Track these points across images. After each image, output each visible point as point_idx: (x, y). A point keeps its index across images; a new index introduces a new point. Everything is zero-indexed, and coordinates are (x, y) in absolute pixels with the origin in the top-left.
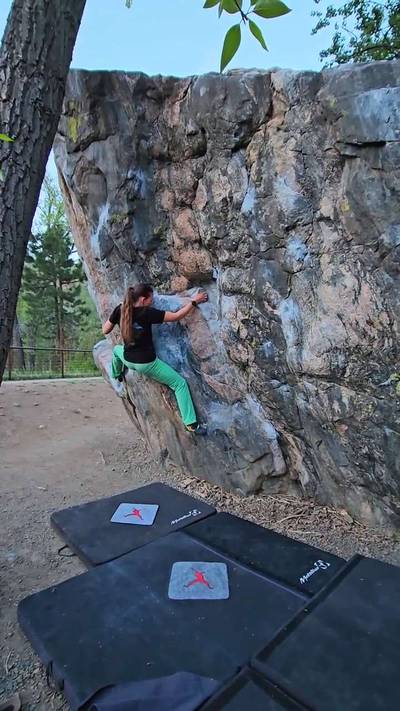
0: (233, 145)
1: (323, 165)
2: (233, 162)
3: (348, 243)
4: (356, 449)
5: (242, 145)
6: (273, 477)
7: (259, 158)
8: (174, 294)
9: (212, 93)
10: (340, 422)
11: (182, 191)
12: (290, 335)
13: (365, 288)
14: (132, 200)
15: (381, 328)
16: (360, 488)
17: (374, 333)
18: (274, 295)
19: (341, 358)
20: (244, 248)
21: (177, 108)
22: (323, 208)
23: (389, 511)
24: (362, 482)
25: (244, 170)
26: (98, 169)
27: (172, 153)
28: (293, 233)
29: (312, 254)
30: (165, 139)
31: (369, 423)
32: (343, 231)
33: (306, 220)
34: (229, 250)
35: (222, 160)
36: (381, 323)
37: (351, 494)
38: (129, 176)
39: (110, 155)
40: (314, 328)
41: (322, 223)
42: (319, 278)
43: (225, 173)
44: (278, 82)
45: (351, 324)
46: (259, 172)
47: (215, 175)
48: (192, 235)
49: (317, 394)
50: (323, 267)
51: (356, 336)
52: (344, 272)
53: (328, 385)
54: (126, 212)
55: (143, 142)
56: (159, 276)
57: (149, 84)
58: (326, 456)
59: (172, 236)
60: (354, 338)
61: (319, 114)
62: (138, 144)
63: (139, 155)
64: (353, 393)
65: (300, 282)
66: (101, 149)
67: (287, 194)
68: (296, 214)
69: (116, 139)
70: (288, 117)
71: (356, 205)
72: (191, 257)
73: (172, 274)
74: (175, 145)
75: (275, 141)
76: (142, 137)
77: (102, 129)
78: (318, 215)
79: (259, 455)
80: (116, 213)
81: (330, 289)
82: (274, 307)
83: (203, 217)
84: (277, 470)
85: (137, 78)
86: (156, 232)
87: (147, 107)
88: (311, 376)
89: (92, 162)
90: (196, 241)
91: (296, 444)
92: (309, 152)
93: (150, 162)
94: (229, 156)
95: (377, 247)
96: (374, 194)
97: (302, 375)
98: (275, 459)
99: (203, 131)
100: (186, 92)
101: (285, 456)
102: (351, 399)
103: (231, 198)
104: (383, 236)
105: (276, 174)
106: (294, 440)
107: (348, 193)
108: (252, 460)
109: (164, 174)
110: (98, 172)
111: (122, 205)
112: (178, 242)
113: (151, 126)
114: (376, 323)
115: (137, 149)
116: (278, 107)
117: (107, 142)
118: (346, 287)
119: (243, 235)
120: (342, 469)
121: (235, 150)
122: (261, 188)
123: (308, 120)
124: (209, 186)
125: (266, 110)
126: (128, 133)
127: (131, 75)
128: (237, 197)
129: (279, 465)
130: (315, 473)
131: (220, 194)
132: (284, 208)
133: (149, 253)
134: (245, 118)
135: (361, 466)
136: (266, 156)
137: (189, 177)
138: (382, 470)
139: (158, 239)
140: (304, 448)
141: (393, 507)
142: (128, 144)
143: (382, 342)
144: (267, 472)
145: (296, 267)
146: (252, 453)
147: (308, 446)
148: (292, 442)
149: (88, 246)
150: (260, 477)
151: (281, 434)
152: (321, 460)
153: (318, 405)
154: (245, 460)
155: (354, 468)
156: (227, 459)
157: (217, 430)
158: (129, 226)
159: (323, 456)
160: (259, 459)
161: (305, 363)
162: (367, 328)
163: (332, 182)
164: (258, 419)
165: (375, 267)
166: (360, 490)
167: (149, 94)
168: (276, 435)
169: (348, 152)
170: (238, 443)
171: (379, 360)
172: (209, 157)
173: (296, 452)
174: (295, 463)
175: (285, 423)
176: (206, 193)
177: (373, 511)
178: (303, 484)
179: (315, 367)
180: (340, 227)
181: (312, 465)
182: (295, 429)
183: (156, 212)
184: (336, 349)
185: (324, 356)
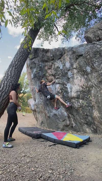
1: (74, 60)
2: (59, 61)
3: (79, 72)
4: (84, 113)
5: (60, 58)
6: (67, 126)
9: (55, 50)
10: (80, 107)
11: (49, 66)
12: (69, 90)
13: (82, 79)
14: (40, 68)
17: (85, 87)
18: (66, 83)
19: (79, 93)
20: (60, 75)
21: (49, 53)
22: (74, 66)
23: (92, 129)
24: (86, 123)
28: (69, 71)
29: (73, 74)
31: (86, 107)
34: (58, 76)
35: (57, 61)
37: (84, 126)
38: (40, 64)
39: (37, 60)
40: (74, 88)
41: (74, 69)
42: (74, 78)
43: (57, 63)
44: (66, 48)
45: (80, 86)
46: (63, 62)
47: (55, 63)
49: (75, 102)
50: (75, 76)
52: (78, 77)
54: (39, 70)
58: (78, 118)
59: (47, 74)
60: (81, 89)
61: (73, 52)
62: (42, 59)
64: (82, 101)
65: (71, 80)
66: (35, 59)
67: (68, 65)
68: (70, 68)
70: (68, 53)
71: (79, 65)
72: (50, 78)
74: (48, 59)
75: (66, 57)
76: (43, 58)
77: (36, 56)
78: (73, 68)
80: (37, 70)
81: (76, 80)
82: (66, 86)
83: (53, 70)
84: (68, 124)
85: (43, 49)
87: (44, 53)
88: (74, 98)
89: (34, 62)
90: (51, 75)
92: (71, 58)
93: (44, 62)
94: (58, 60)
95: (83, 71)
96: (82, 63)
97: (72, 98)
98: (67, 121)
100: (51, 51)
101: (69, 121)
102: (82, 102)
104: (84, 69)
105: (66, 62)
107: (78, 63)
109: (46, 64)
112: (48, 75)
113: (45, 56)
114: (85, 85)
116: (66, 52)
118: (79, 79)
119: (60, 73)
120: (82, 120)
121: (59, 59)
122: (64, 65)
123: (71, 53)
125: (64, 52)
128: (59, 66)
129: (68, 122)
130: (76, 123)
131: (56, 66)
132: (68, 67)
133: (43, 77)
134: (61, 54)
135: (85, 118)
136: (64, 59)
137: (51, 64)
138: (90, 118)
139: (44, 75)
140: (73, 117)
141: (93, 128)
142: (40, 59)
143: (86, 89)
144: (66, 124)
145: (70, 77)
146: (62, 119)
147: (74, 116)
148: (71, 116)
149: (31, 77)
150: (64, 126)
151: (68, 115)
152: (77, 119)
153: (76, 105)
154: (60, 121)
155: (84, 119)
156: (56, 122)
157: (55, 114)
158: (39, 72)
159: (77, 118)
160: (64, 121)
161: (72, 95)
162: (83, 86)
163: (75, 62)
164: (63, 111)
165: (83, 75)
166: (86, 125)
167: (45, 51)
168: (67, 115)
169: (77, 57)
170: (59, 117)
171: (86, 93)
172: (55, 60)
173: (72, 119)
174: (72, 122)
175: (69, 111)
176: (54, 66)
177: (89, 130)
178: (73, 127)
179: (74, 96)
180: (77, 69)
181: (75, 121)
182: (71, 112)
183: (44, 70)
184: (78, 91)
185: (76, 93)
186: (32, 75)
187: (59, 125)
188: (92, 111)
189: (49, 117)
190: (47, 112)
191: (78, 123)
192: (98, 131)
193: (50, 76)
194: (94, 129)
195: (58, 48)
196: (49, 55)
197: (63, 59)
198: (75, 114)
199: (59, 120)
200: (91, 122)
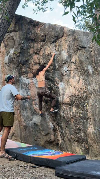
0: (53, 41)
1: (73, 50)
2: (52, 45)
3: (78, 69)
4: (76, 127)
5: (55, 42)
6: (50, 142)
7: (59, 46)
8: (28, 78)
9: (49, 28)
10: (72, 118)
11: (36, 50)
12: (61, 91)
13: (81, 80)
14: (21, 49)
15: (84, 90)
16: (76, 142)
17: (82, 92)
18: (58, 80)
19: (74, 99)
21: (39, 29)
22: (73, 60)
23: (84, 149)
24: (77, 139)
25: (54, 47)
27: (35, 39)
28: (65, 65)
29: (69, 70)
30: (35, 35)
31: (80, 118)
32: (77, 66)
33: (68, 62)
35: (49, 44)
36: (84, 89)
37: (74, 144)
38: (22, 42)
39: (18, 36)
40: (68, 90)
41: (72, 63)
42: (70, 76)
43: (50, 47)
44: (65, 30)
45: (77, 89)
46: (58, 49)
47: (47, 47)
48: (37, 62)
49: (67, 110)
50: (71, 74)
51: (78, 92)
52: (76, 76)
53: (70, 107)
54: (19, 52)
55: (28, 35)
56: (25, 72)
57: (32, 22)
59: (31, 61)
60: (77, 93)
61: (74, 39)
62: (26, 35)
63: (26, 38)
64: (76, 109)
65: (66, 77)
66: (15, 34)
67: (65, 55)
68: (67, 59)
69: (21, 32)
70: (67, 38)
72: (35, 67)
73: (29, 72)
74: (36, 38)
75: (63, 42)
76: (28, 33)
77: (17, 29)
78: (71, 61)
79: (47, 133)
80: (16, 51)
81: (72, 79)
82: (58, 84)
83: (42, 57)
84: (52, 139)
85: (30, 20)
86: (26, 59)
87: (31, 27)
88: (66, 104)
89: (12, 37)
90: (38, 64)
91: (59, 129)
92: (71, 46)
93: (29, 40)
94: (51, 43)
95: (84, 70)
96: (84, 58)
97: (63, 104)
98: (52, 135)
99: (45, 36)
100: (42, 26)
101: (55, 135)
102: (75, 111)
103: (50, 54)
104: (85, 67)
105: (62, 50)
106: (58, 128)
107: (78, 57)
108: (44, 135)
109: (32, 44)
110: (13, 39)
111: (18, 50)
112: (33, 63)
113: (31, 31)
114: (83, 89)
116: (65, 35)
117: (18, 33)
118: (76, 79)
120: (72, 135)
122: (58, 53)
123: (71, 39)
124: (45, 49)
125: (62, 35)
126: (25, 32)
127: (28, 18)
128: (51, 53)
129: (53, 137)
130: (63, 140)
131: (47, 52)
132: (64, 58)
133: (23, 65)
134: (56, 35)
135: (77, 133)
137: (39, 46)
138: (82, 134)
140: (61, 131)
141: (85, 147)
142: (24, 34)
143: (84, 94)
144: (49, 140)
145: (65, 73)
146: (44, 132)
147: (62, 129)
148: (58, 129)
149: (4, 59)
150: (46, 142)
151: (54, 126)
152: (66, 133)
154: (42, 135)
155: (75, 134)
156: (36, 135)
157: (35, 124)
158: (19, 56)
160: (47, 135)
161: (64, 100)
162: (80, 90)
163: (75, 54)
165: (83, 75)
166: (76, 143)
167: (32, 24)
169: (79, 48)
170: (41, 128)
171: (83, 99)
172: (46, 43)
173: (58, 133)
174: (58, 137)
175: (56, 122)
176: (43, 51)
177: (79, 150)
178: (59, 144)
179: (67, 101)
180: (76, 65)
181: (63, 136)
182: (59, 124)
183: (28, 54)
184: (73, 96)
185: (69, 98)
186: (7, 59)
187: (39, 140)
188: (87, 124)
189: (25, 127)
190: (23, 120)
191: (66, 139)
192: (90, 152)
193: (36, 65)
194: (86, 149)
195: (54, 25)
196: (38, 32)
197: (59, 44)
198: (63, 126)
200: (84, 139)
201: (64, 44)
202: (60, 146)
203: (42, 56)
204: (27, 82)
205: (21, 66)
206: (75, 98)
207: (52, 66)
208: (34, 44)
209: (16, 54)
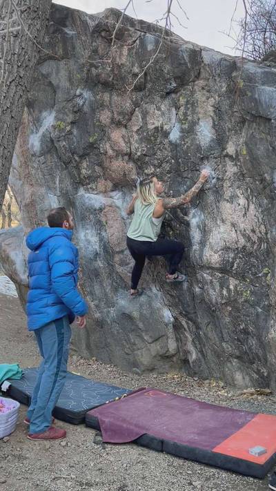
0: (168, 90)
1: (231, 120)
2: (166, 102)
3: (243, 175)
4: (236, 325)
5: (175, 91)
6: (166, 357)
7: (187, 105)
8: (98, 194)
10: (227, 304)
11: (119, 114)
13: (252, 207)
14: (76, 112)
15: (260, 235)
16: (235, 360)
17: (255, 238)
19: (232, 255)
20: (167, 167)
21: (125, 51)
22: (229, 149)
23: (255, 376)
24: (238, 354)
25: (174, 109)
26: (51, 82)
27: (115, 82)
28: (206, 162)
29: (218, 178)
30: (112, 71)
31: (247, 304)
32: (241, 167)
33: (216, 155)
34: (154, 166)
35: (158, 98)
36: (260, 232)
37: (229, 365)
38: (78, 93)
39: (63, 73)
40: (215, 232)
41: (227, 159)
42: (221, 196)
43: (159, 109)
44: (206, 58)
45: (241, 231)
46: (185, 114)
47: (151, 108)
48: (125, 149)
49: (211, 282)
50: (225, 189)
51: (243, 240)
52: (239, 195)
53: (220, 275)
54: (69, 121)
55: (93, 69)
56: (89, 177)
57: (104, 27)
59: (106, 147)
60: (242, 241)
61: (232, 88)
62: (89, 70)
63: (88, 77)
64: (237, 282)
65: (209, 197)
66: (55, 66)
68: (211, 148)
69: (72, 62)
70: (211, 83)
71: (250, 152)
72: (120, 166)
73: (99, 177)
74: (118, 78)
75: (199, 96)
76: (92, 65)
77: (60, 52)
78: (225, 153)
79: (157, 336)
80: (61, 120)
81: (228, 205)
82: (186, 214)
83: (136, 137)
84: (170, 350)
85: (97, 22)
86: (91, 140)
87: (99, 44)
88: (209, 268)
89: (46, 76)
90: (126, 154)
91: (188, 327)
92: (223, 110)
93: (96, 85)
94: (163, 97)
95: (262, 181)
96: (262, 148)
97: (202, 267)
98: (169, 340)
99: (146, 74)
100: (134, 42)
101: (177, 340)
102: (236, 287)
103: (162, 128)
104: (266, 175)
105: (199, 119)
106: (187, 323)
107: (246, 143)
108: (150, 341)
109: (106, 97)
110: (50, 84)
111: (68, 116)
112: (110, 152)
113: (102, 59)
114: (257, 231)
115: (87, 74)
116: (203, 75)
117: (62, 63)
118: (239, 205)
119: (167, 156)
120: (224, 344)
121: (169, 94)
122: (186, 126)
123: (224, 89)
124: (145, 114)
125: (196, 74)
126: (82, 61)
127: (90, 17)
128: (165, 127)
129: (172, 346)
130: (202, 352)
131: (154, 122)
132: (202, 143)
133: (82, 157)
134: (179, 74)
135: (238, 340)
136: (192, 104)
137: (128, 105)
138: (253, 342)
139: (92, 146)
140: (194, 330)
141: (258, 372)
142: (81, 69)
143: (260, 245)
144: (162, 352)
145: (206, 186)
146: (151, 334)
147: (198, 328)
148: (186, 326)
150: (155, 357)
151: (176, 319)
152: (207, 338)
153: (211, 292)
154: (143, 340)
155: (233, 342)
156: (128, 341)
157: (124, 314)
158: (70, 133)
159: (210, 335)
160: (156, 340)
161: (205, 258)
162: (251, 235)
163: (236, 133)
164: (159, 305)
165: (259, 194)
166: (235, 362)
167: (103, 34)
168: (172, 319)
169: (248, 117)
170: (141, 325)
171: (257, 258)
172: (147, 94)
173: (187, 335)
174: (185, 344)
175: (181, 309)
176: (141, 120)
177: (244, 378)
178: (190, 362)
179: (213, 261)
180: (239, 164)
181: (200, 344)
182: (189, 313)
183: (94, 124)
184: (229, 248)
185: (220, 253)
187: (139, 352)
188: (266, 321)
189: (100, 324)
190: (92, 305)
191: (209, 351)
193: (120, 157)
194: (262, 376)
196: (124, 60)
197: (187, 102)
198: (203, 320)
199: (141, 337)
200: (256, 354)
201: (204, 102)
202: (191, 365)
203: (136, 132)
204: (97, 206)
205: (76, 161)
206: (236, 255)
207: (167, 162)
208: (111, 95)
209: (62, 127)
